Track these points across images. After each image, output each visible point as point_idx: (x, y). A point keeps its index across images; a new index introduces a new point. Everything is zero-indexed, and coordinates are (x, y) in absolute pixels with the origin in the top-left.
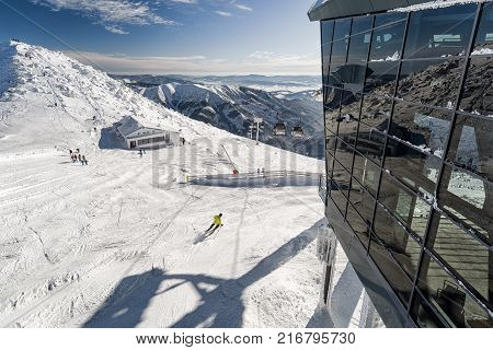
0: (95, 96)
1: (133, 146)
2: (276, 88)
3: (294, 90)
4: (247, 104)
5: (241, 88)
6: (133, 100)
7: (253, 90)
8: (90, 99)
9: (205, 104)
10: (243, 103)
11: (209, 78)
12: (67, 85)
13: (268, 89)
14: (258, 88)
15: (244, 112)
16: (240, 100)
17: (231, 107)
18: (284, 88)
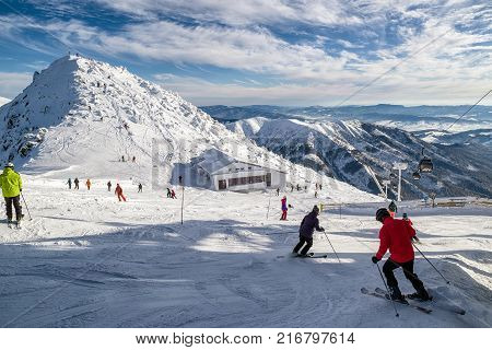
0: (167, 122)
1: (222, 186)
2: (422, 126)
3: (455, 128)
4: (374, 150)
5: (364, 126)
6: (214, 131)
7: (383, 129)
8: (161, 127)
9: (307, 150)
10: (368, 149)
11: (312, 110)
12: (133, 107)
13: (409, 128)
14: (393, 125)
15: (370, 163)
16: (362, 146)
17: (348, 155)
18: (436, 126)
